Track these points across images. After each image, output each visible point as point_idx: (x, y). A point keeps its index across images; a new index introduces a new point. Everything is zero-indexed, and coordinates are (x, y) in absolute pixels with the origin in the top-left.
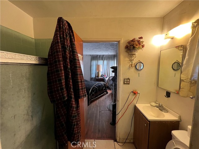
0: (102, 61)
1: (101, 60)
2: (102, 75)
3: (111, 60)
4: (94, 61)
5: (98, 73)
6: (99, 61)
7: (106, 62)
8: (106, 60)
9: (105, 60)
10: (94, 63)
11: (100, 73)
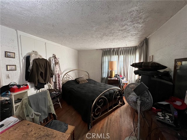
0: (117, 56)
1: (115, 54)
2: (117, 75)
3: (130, 54)
4: (106, 57)
5: (111, 72)
6: (113, 56)
7: (122, 57)
8: (123, 54)
9: (120, 54)
10: (106, 59)
11: (114, 72)
